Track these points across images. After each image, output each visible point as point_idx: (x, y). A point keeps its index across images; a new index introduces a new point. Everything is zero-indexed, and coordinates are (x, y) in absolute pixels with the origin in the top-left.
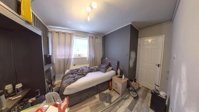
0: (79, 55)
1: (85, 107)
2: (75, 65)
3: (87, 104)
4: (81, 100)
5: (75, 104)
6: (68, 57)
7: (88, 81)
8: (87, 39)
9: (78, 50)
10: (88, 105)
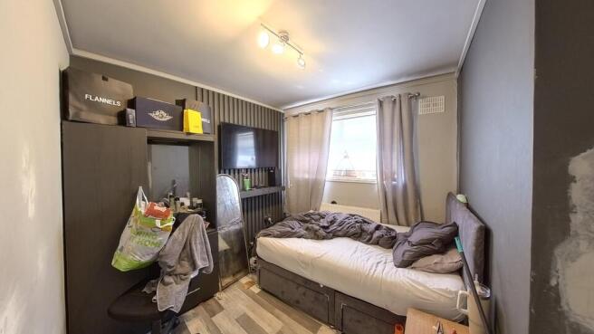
0: (348, 173)
1: (278, 317)
2: (333, 203)
3: (285, 317)
4: (298, 302)
5: (271, 294)
6: (314, 177)
7: (302, 252)
8: (374, 112)
9: (345, 157)
10: (283, 321)
